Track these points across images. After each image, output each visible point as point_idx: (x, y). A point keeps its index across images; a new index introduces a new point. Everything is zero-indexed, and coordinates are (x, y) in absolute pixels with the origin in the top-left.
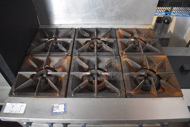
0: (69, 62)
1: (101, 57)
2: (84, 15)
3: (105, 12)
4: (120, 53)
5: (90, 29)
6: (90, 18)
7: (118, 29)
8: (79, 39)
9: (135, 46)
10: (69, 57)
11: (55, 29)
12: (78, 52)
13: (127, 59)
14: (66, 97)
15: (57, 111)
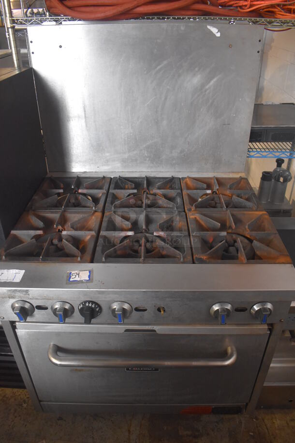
0: (99, 220)
1: (153, 214)
2: (126, 156)
3: (161, 149)
4: (186, 209)
5: (136, 178)
6: (136, 160)
7: (183, 178)
8: (116, 190)
9: (214, 203)
10: (99, 214)
11: (74, 178)
12: (115, 207)
13: (198, 216)
14: (92, 261)
15: (77, 279)
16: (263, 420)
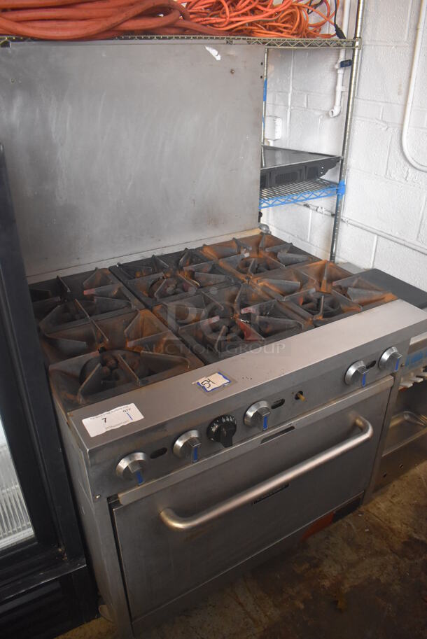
0: (155, 317)
8: (136, 279)
10: (147, 312)
13: (267, 282)
14: (206, 363)
15: (213, 386)
16: (368, 511)
